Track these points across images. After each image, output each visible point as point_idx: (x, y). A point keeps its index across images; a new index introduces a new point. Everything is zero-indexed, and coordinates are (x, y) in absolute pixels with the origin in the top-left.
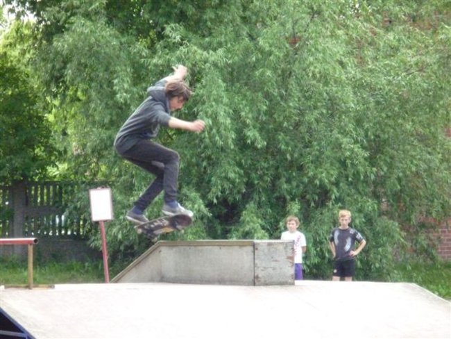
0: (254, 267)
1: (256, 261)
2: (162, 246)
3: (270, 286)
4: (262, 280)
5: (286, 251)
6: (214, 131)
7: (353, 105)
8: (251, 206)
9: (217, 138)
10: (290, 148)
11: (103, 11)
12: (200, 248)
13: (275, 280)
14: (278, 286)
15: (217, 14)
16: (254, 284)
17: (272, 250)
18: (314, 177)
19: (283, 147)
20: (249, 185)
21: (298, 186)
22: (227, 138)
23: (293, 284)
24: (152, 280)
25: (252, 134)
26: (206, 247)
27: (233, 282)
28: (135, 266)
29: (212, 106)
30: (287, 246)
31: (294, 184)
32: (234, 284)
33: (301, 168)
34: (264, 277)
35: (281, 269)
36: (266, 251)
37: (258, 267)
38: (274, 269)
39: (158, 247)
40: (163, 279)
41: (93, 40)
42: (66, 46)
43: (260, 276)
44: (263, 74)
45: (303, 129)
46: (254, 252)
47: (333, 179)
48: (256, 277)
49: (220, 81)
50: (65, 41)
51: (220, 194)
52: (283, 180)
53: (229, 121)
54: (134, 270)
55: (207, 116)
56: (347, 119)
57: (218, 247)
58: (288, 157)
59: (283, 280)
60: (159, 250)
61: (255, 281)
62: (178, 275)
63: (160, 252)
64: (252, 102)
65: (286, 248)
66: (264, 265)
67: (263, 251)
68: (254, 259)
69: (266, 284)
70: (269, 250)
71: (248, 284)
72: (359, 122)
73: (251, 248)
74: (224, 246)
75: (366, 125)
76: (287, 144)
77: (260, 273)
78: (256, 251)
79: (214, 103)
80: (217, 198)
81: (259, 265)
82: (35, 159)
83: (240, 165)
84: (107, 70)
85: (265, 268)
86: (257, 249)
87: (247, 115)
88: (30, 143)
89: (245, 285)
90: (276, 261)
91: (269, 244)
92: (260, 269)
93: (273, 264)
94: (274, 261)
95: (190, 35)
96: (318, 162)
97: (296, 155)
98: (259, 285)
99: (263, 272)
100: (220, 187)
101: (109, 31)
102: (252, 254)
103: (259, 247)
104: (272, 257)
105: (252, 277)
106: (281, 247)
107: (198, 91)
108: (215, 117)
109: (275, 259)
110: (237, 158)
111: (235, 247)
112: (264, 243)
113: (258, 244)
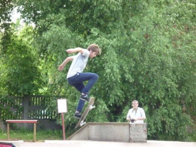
0: (130, 134)
1: (130, 132)
2: (89, 125)
3: (137, 143)
5: (143, 128)
6: (112, 74)
7: (171, 65)
8: (127, 107)
9: (113, 78)
10: (144, 83)
11: (64, 22)
12: (106, 126)
13: (138, 140)
14: (140, 143)
15: (113, 24)
18: (154, 96)
19: (141, 82)
20: (126, 98)
21: (147, 99)
22: (117, 78)
23: (146, 142)
24: (85, 139)
25: (128, 76)
26: (109, 125)
28: (77, 133)
29: (111, 64)
30: (144, 126)
32: (121, 142)
33: (148, 91)
34: (133, 139)
35: (141, 135)
36: (135, 127)
37: (131, 135)
38: (138, 135)
40: (89, 139)
41: (60, 34)
42: (48, 36)
43: (132, 138)
44: (133, 50)
45: (150, 75)
47: (162, 96)
48: (130, 139)
49: (114, 53)
51: (113, 102)
52: (141, 96)
53: (118, 70)
54: (77, 135)
55: (108, 68)
56: (169, 71)
57: (114, 126)
58: (143, 86)
59: (142, 140)
60: (88, 126)
61: (130, 141)
62: (96, 137)
63: (88, 127)
64: (128, 62)
65: (143, 126)
66: (134, 133)
67: (133, 128)
68: (130, 131)
69: (134, 142)
70: (136, 127)
71: (127, 142)
72: (174, 72)
73: (128, 126)
74: (116, 125)
75: (177, 74)
76: (143, 81)
77: (132, 137)
78: (130, 128)
79: (111, 63)
80: (112, 104)
81: (131, 134)
82: (34, 85)
83: (122, 90)
85: (134, 135)
86: (131, 127)
87: (126, 68)
88: (32, 79)
89: (125, 142)
90: (139, 132)
91: (136, 125)
92: (132, 135)
93: (138, 133)
94: (138, 132)
95: (102, 33)
96: (156, 89)
97: (147, 86)
98: (132, 142)
99: (133, 137)
100: (113, 99)
101: (67, 30)
102: (129, 129)
103: (132, 126)
104: (137, 130)
105: (128, 139)
106: (141, 126)
107: (105, 57)
108: (112, 69)
109: (138, 131)
110: (121, 87)
111: (121, 126)
112: (134, 124)
113: (131, 124)
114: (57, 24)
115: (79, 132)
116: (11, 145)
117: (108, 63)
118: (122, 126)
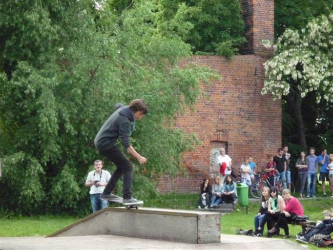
0: (198, 231)
1: (199, 228)
2: (109, 210)
3: (208, 244)
4: (202, 240)
5: (216, 221)
6: (48, 124)
8: (66, 167)
9: (49, 128)
10: (87, 134)
12: (145, 214)
13: (209, 239)
15: (46, 57)
16: (198, 243)
17: (208, 220)
19: (84, 133)
20: (64, 154)
22: (54, 128)
23: (216, 242)
24: (98, 233)
25: (69, 127)
27: (177, 240)
28: (83, 222)
29: (48, 110)
31: (90, 154)
32: (178, 242)
34: (203, 238)
35: (213, 232)
36: (205, 220)
37: (200, 232)
38: (209, 232)
40: (108, 232)
43: (201, 237)
44: (75, 91)
46: (198, 221)
48: (199, 238)
49: (53, 96)
51: (48, 160)
52: (83, 152)
53: (56, 119)
54: (82, 224)
57: (163, 216)
58: (86, 139)
59: (214, 240)
60: (106, 212)
61: (198, 241)
62: (123, 231)
64: (69, 108)
65: (216, 218)
66: (203, 230)
67: (203, 221)
68: (198, 226)
69: (205, 243)
70: (206, 220)
71: (192, 242)
73: (196, 219)
74: (168, 215)
76: (86, 132)
77: (201, 235)
78: (199, 221)
79: (49, 109)
80: (47, 163)
81: (200, 230)
83: (59, 143)
85: (204, 232)
86: (199, 219)
87: (66, 116)
90: (210, 227)
91: (207, 216)
93: (209, 229)
94: (209, 227)
98: (201, 243)
99: (203, 235)
100: (48, 156)
102: (196, 223)
103: (201, 218)
104: (208, 225)
105: (196, 238)
106: (213, 218)
107: (40, 101)
108: (49, 116)
109: (210, 225)
110: (58, 140)
111: (180, 217)
112: (203, 215)
113: (200, 216)
115: (86, 220)
117: (45, 109)
118: (183, 217)
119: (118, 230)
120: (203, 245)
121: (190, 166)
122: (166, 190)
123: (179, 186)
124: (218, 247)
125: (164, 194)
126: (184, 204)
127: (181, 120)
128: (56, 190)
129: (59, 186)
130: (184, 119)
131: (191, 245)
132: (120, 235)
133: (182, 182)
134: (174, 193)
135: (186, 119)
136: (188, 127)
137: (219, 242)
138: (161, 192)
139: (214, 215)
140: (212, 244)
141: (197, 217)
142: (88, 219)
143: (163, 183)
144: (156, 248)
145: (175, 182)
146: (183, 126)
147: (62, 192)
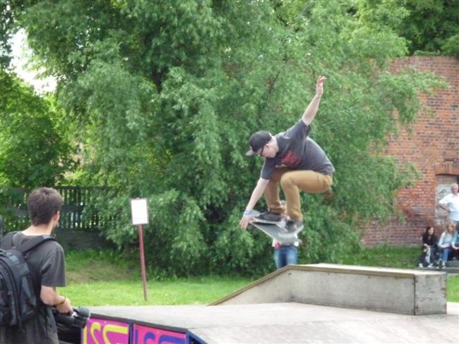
0: (415, 298)
1: (417, 293)
2: (293, 269)
4: (421, 310)
5: (441, 283)
8: (236, 210)
9: (208, 158)
11: (118, 55)
12: (342, 275)
13: (431, 310)
16: (415, 314)
17: (429, 282)
24: (279, 300)
27: (386, 310)
28: (258, 285)
34: (423, 307)
35: (437, 299)
36: (424, 283)
37: (419, 298)
38: (431, 299)
39: (288, 269)
40: (292, 299)
43: (419, 306)
44: (247, 107)
46: (415, 284)
48: (416, 308)
50: (87, 79)
51: (209, 202)
54: (256, 288)
57: (367, 277)
59: (439, 310)
60: (288, 272)
61: (415, 311)
62: (312, 297)
63: (290, 274)
65: (440, 280)
66: (423, 296)
67: (422, 284)
68: (415, 291)
69: (426, 314)
70: (427, 282)
71: (407, 314)
73: (412, 281)
74: (374, 275)
77: (419, 303)
78: (417, 284)
79: (208, 131)
80: (207, 205)
81: (418, 296)
83: (225, 180)
84: (121, 102)
85: (424, 299)
86: (417, 281)
87: (234, 141)
89: (403, 314)
90: (433, 292)
91: (428, 277)
92: (419, 300)
93: (430, 295)
94: (430, 292)
98: (419, 315)
99: (422, 303)
100: (209, 196)
101: (122, 72)
102: (413, 286)
103: (419, 280)
104: (430, 289)
105: (412, 307)
106: (436, 279)
107: (195, 121)
109: (432, 290)
110: (223, 174)
111: (391, 278)
112: (423, 275)
113: (418, 276)
114: (105, 59)
115: (263, 282)
116: (184, 333)
117: (202, 132)
119: (307, 296)
120: (422, 317)
121: (408, 208)
122: (375, 242)
123: (392, 237)
124: (444, 319)
125: (372, 247)
126: (399, 260)
127: (395, 145)
128: (221, 242)
129: (225, 238)
130: (399, 144)
131: (405, 317)
132: (307, 303)
133: (396, 231)
134: (385, 246)
135: (402, 144)
136: (405, 156)
137: (445, 313)
138: (368, 244)
139: (437, 276)
140: (435, 316)
141: (414, 278)
142: (266, 281)
143: (370, 232)
144: (357, 320)
145: (388, 230)
146: (398, 154)
147: (229, 245)
